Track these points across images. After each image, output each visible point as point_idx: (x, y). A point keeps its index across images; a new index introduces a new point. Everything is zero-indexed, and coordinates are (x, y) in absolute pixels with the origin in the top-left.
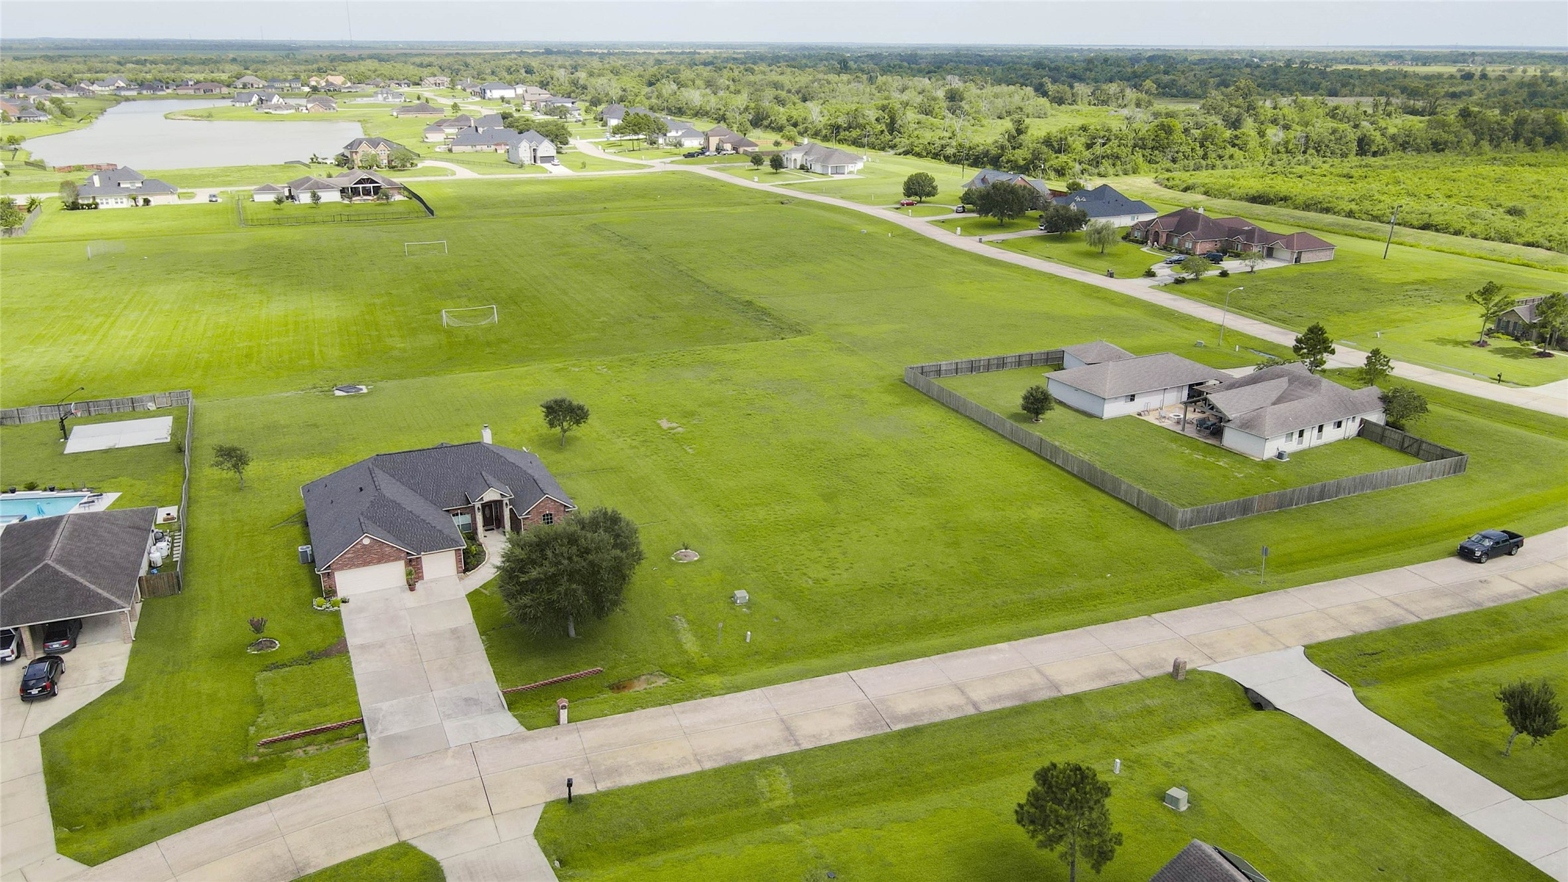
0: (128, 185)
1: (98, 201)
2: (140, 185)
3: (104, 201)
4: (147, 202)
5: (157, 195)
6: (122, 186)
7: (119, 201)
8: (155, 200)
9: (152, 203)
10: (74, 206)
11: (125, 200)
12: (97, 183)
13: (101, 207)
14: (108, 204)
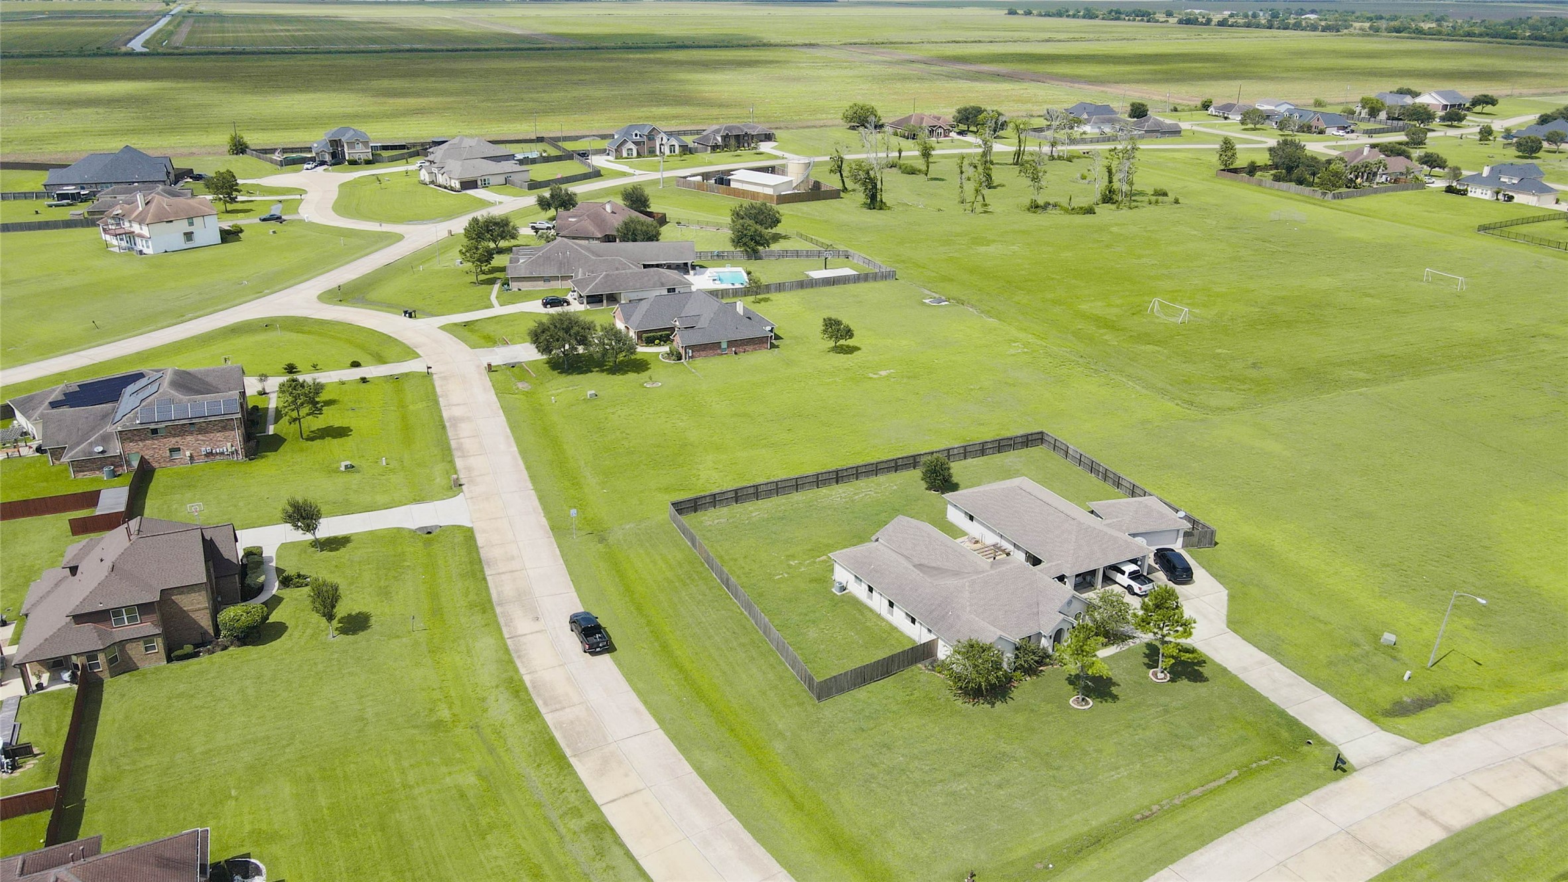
0: (1507, 180)
1: (1469, 189)
2: (1516, 182)
3: (1473, 190)
4: (1511, 198)
5: (1521, 193)
6: (1502, 180)
7: (1484, 192)
8: (1519, 198)
9: (1515, 200)
10: (1450, 190)
11: (1489, 192)
12: (1484, 175)
13: (1470, 194)
14: (1476, 193)
